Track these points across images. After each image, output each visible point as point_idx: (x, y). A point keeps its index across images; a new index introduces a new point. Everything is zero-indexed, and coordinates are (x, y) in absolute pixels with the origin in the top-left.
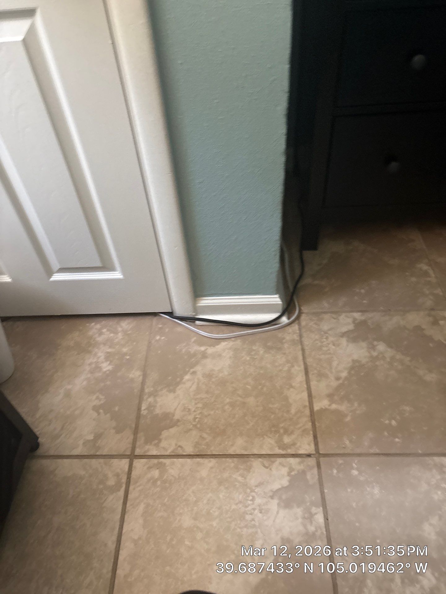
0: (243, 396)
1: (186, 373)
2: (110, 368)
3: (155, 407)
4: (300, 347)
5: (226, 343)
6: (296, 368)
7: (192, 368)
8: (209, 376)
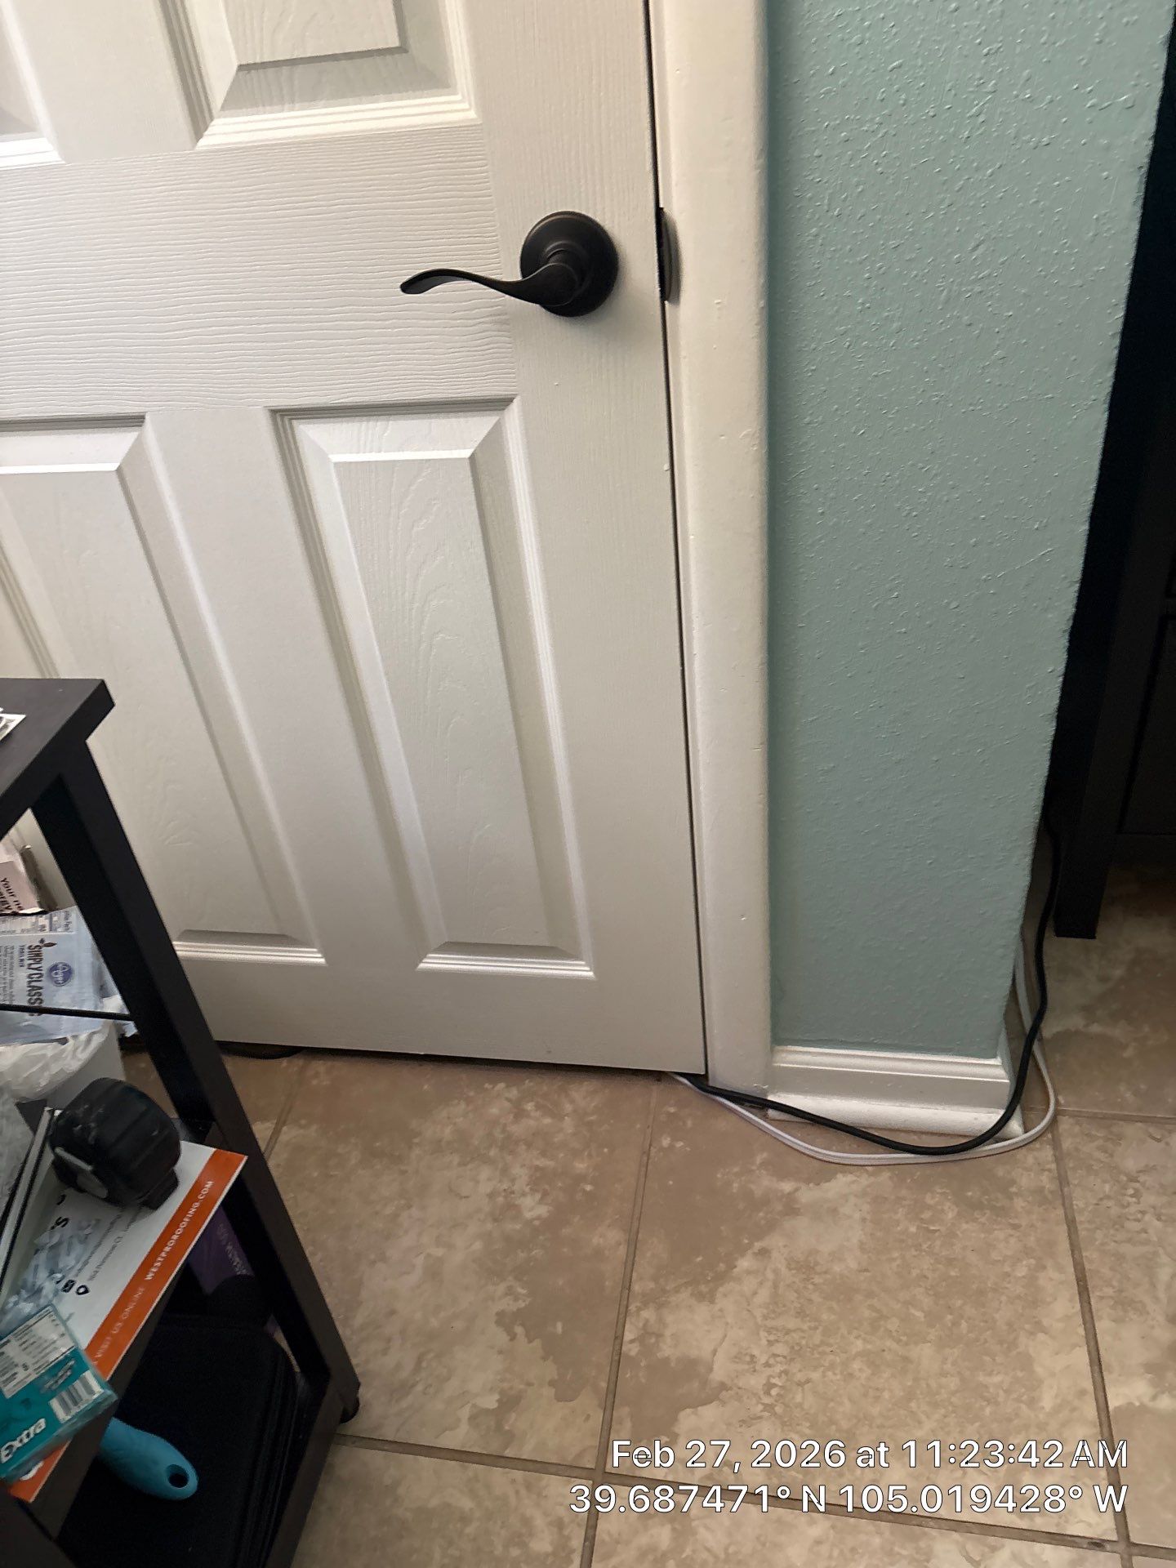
0: (904, 1339)
1: (742, 1251)
2: (543, 1211)
3: (659, 1336)
4: (1060, 1212)
5: (850, 1178)
6: (1051, 1273)
7: (759, 1237)
8: (805, 1267)
